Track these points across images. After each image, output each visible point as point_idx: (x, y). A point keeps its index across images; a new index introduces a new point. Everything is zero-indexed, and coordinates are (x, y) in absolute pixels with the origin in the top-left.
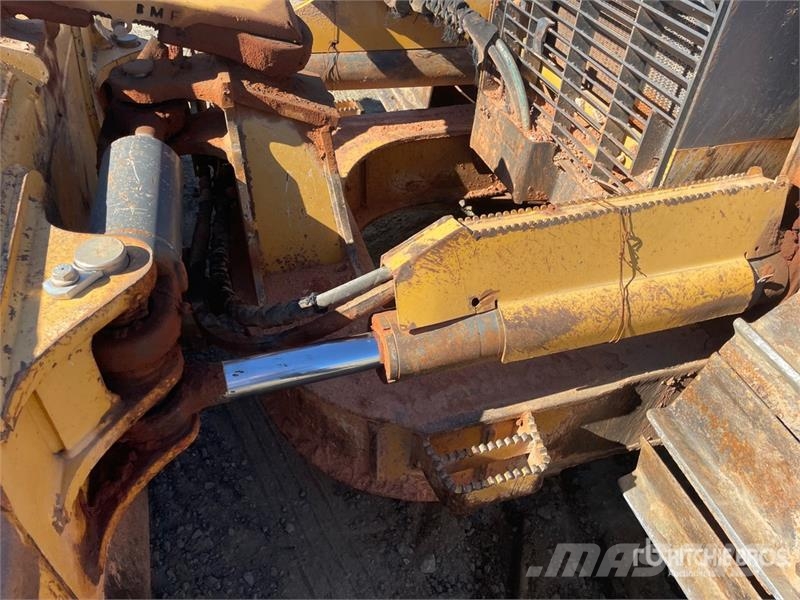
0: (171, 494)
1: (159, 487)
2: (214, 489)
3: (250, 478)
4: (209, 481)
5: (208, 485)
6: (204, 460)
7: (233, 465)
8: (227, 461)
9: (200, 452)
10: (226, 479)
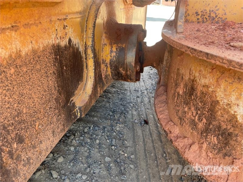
0: (86, 154)
1: (83, 148)
2: (109, 163)
3: (132, 166)
4: (109, 157)
5: (107, 159)
6: (112, 146)
7: (126, 155)
8: (123, 151)
9: (112, 141)
10: (118, 160)
